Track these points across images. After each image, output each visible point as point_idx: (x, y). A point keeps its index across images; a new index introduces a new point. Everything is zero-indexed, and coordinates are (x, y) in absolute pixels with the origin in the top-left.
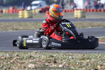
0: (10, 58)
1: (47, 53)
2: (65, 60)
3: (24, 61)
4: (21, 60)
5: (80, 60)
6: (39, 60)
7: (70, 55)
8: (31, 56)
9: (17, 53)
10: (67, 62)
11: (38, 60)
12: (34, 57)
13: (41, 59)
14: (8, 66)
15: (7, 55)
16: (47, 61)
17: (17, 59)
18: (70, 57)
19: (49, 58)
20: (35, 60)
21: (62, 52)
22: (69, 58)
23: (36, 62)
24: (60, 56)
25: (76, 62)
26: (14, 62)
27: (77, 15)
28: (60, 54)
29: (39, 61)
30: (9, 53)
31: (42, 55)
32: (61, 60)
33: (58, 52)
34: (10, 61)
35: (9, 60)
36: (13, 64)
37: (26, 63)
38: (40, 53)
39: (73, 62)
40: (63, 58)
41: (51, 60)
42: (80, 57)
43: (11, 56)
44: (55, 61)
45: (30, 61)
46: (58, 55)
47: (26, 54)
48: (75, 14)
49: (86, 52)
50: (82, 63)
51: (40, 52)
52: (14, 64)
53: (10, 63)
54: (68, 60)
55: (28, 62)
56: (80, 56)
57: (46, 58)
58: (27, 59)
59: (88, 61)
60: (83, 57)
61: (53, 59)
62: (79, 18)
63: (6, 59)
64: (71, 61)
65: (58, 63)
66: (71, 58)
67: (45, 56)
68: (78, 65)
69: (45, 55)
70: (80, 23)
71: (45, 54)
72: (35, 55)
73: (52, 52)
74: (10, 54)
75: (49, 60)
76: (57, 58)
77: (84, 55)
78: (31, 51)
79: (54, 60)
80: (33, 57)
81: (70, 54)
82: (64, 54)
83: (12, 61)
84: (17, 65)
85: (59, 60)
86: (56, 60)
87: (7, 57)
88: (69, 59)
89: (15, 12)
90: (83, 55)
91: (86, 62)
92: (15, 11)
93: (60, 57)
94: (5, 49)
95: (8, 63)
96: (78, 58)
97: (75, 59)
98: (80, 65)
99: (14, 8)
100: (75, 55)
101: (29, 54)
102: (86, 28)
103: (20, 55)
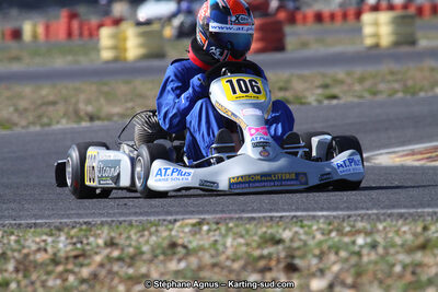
0: (76, 257)
1: (250, 226)
2: (337, 253)
3: (143, 270)
4: (130, 266)
5: (410, 250)
6: (214, 261)
7: (358, 232)
8: (173, 245)
9: (105, 233)
10: (346, 266)
11: (207, 259)
12: (191, 246)
13: (222, 258)
15: (62, 245)
16: (251, 263)
17: (109, 259)
18: (360, 241)
19: (260, 246)
20: (194, 261)
21: (319, 217)
22: (354, 243)
23: (200, 268)
24: (314, 237)
25: (391, 259)
26: (95, 276)
27: (376, 35)
28: (310, 227)
29: (214, 265)
30: (68, 233)
31: (225, 236)
32: (321, 256)
33: (299, 219)
34: (76, 269)
35: (70, 267)
36: (93, 287)
37: (155, 275)
38: (214, 227)
39: (376, 263)
40: (330, 248)
41: (269, 257)
42: (409, 237)
43: (79, 246)
44: (289, 260)
45: (173, 266)
46: (301, 231)
47: (151, 234)
48: (368, 30)
49: (435, 213)
50: (420, 265)
51: (217, 223)
52: (98, 287)
53: (76, 284)
54: (354, 253)
55: (162, 274)
56: (405, 232)
57: (244, 249)
58: (156, 256)
60: (421, 240)
61: (283, 255)
62: (388, 48)
63: (55, 261)
64: (365, 259)
65: (305, 273)
66: (366, 244)
67: (242, 241)
68: (401, 276)
69: (242, 236)
70: (392, 73)
71: (241, 230)
72: (191, 238)
73: (271, 218)
74: (75, 240)
75: (262, 257)
76: (298, 248)
77: (425, 228)
78: (169, 218)
79: (287, 257)
80: (185, 247)
81: (360, 225)
82: (330, 224)
83: (85, 272)
84: (111, 288)
85: (310, 256)
86: (293, 257)
87: (62, 254)
88: (356, 249)
89: (81, 35)
90: (419, 229)
92: (81, 28)
93: (311, 243)
94: (49, 217)
95: (67, 284)
96: (398, 241)
97: (385, 248)
98: (409, 277)
99: (73, 16)
100: (380, 227)
101: (165, 234)
102: (422, 94)
103: (121, 241)
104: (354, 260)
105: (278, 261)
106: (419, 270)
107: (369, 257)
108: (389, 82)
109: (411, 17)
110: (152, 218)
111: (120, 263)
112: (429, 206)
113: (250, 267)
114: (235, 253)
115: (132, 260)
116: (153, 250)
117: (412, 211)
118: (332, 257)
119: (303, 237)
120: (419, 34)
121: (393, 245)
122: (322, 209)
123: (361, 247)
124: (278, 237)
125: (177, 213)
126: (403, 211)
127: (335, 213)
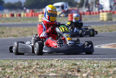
0: (29, 67)
1: (70, 61)
2: (89, 68)
3: (44, 70)
4: (41, 69)
5: (107, 68)
6: (61, 69)
7: (95, 63)
8: (52, 65)
9: (36, 62)
10: (91, 71)
11: (59, 68)
12: (56, 65)
13: (63, 68)
14: (26, 76)
15: (26, 64)
16: (69, 70)
17: (37, 68)
18: (95, 65)
19: (72, 66)
20: (56, 69)
21: (86, 59)
22: (94, 66)
23: (58, 70)
24: (85, 64)
25: (102, 70)
26: (33, 71)
27: (103, 18)
28: (84, 62)
29: (61, 70)
30: (27, 61)
31: (64, 63)
32: (86, 69)
33: (82, 60)
34: (29, 70)
35: (27, 69)
36: (32, 74)
37: (47, 72)
38: (62, 61)
39: (98, 70)
40: (88, 67)
41: (74, 68)
42: (106, 64)
43: (30, 64)
44: (78, 69)
45: (51, 70)
46: (82, 62)
47: (47, 62)
48: (101, 17)
49: (113, 59)
50: (108, 71)
51: (62, 60)
52: (34, 74)
53: (28, 73)
55: (49, 72)
56: (106, 63)
57: (68, 66)
58: (47, 67)
59: (115, 70)
60: (109, 65)
61: (77, 68)
62: (105, 21)
63: (24, 68)
64: (96, 69)
65: (82, 72)
66: (96, 66)
67: (68, 64)
68: (104, 74)
69: (68, 63)
70: (106, 27)
71: (68, 62)
72: (56, 64)
73: (75, 59)
74: (29, 63)
75: (72, 68)
76: (81, 66)
77: (110, 63)
78: (52, 59)
80: (54, 65)
81: (95, 62)
82: (89, 61)
83: (31, 71)
84: (37, 74)
85: (83, 68)
86: (79, 68)
87: (26, 66)
88: (94, 67)
89: (35, 16)
90: (109, 63)
91: (113, 70)
93: (84, 65)
95: (27, 73)
96: (104, 65)
97: (101, 67)
98: (106, 74)
99: (33, 11)
100: (100, 62)
101: (50, 62)
102: (113, 32)
103: (40, 64)
104: (93, 70)
105: (76, 69)
106: (108, 72)
107: (97, 69)
108: (105, 29)
109: (111, 14)
110: (47, 59)
111: (39, 69)
112: (112, 58)
113: (69, 71)
114: (66, 67)
115: (42, 68)
116: (47, 66)
117: (108, 59)
118: (88, 69)
119: (82, 64)
120: (113, 18)
121: (103, 66)
122: (87, 58)
123: (95, 66)
124: (76, 64)
125: (53, 58)
126: (106, 59)
127: (90, 59)
